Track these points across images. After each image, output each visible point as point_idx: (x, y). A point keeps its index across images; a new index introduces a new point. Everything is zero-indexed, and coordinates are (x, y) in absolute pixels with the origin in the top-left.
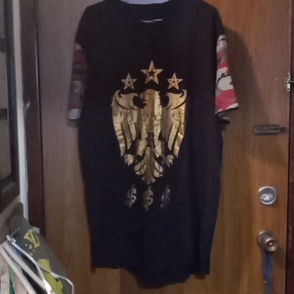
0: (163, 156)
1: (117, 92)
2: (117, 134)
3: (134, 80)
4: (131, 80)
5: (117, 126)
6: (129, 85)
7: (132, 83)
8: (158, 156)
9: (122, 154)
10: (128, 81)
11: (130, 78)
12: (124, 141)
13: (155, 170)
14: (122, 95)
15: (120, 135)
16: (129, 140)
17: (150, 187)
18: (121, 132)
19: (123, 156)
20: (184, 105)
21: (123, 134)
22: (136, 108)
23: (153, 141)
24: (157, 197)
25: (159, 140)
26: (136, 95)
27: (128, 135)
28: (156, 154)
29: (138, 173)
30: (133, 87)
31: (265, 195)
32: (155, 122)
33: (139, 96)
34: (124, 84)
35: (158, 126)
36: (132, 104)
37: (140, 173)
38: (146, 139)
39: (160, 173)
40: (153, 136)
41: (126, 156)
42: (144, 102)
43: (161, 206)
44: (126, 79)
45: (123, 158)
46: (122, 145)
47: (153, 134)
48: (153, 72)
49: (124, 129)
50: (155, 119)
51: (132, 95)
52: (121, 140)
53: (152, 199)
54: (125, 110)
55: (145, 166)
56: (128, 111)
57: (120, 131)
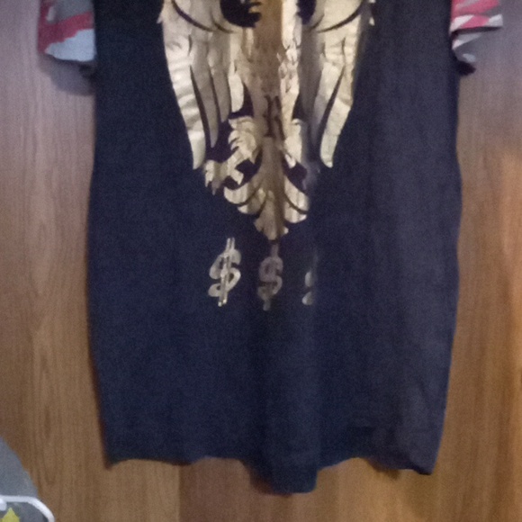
0: (306, 166)
2: (181, 102)
5: (180, 80)
8: (292, 164)
9: (196, 163)
12: (199, 124)
13: (287, 205)
15: (188, 105)
16: (213, 121)
17: (275, 249)
18: (192, 97)
20: (357, 20)
21: (199, 101)
23: (279, 121)
24: (292, 275)
25: (294, 116)
27: (210, 107)
28: (288, 159)
29: (244, 209)
32: (283, 65)
35: (291, 77)
37: (249, 208)
38: (264, 116)
39: (301, 212)
40: (279, 106)
41: (207, 167)
42: (254, 9)
43: (305, 301)
45: (200, 173)
46: (196, 137)
47: (278, 101)
49: (200, 87)
50: (284, 57)
52: (193, 120)
53: (280, 280)
54: (200, 32)
55: (261, 191)
56: (211, 34)
57: (187, 93)
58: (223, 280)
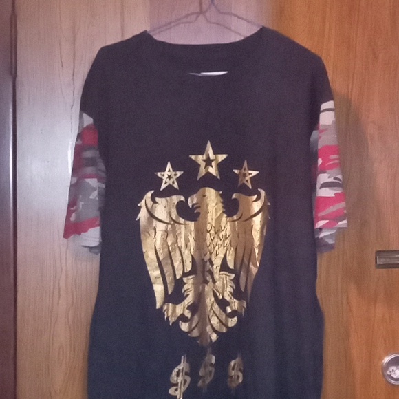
1: (149, 194)
2: (149, 267)
3: (179, 174)
4: (174, 173)
6: (170, 182)
7: (174, 178)
9: (158, 306)
10: (169, 176)
11: (171, 169)
12: (161, 280)
14: (157, 199)
15: (154, 269)
16: (169, 279)
18: (156, 264)
19: (162, 307)
22: (182, 220)
26: (182, 198)
27: (167, 269)
30: (176, 186)
31: (394, 368)
33: (187, 201)
34: (161, 180)
35: (219, 248)
36: (174, 215)
41: (165, 307)
44: (164, 171)
46: (158, 289)
48: (210, 160)
51: (175, 199)
52: (156, 278)
54: (163, 225)
56: (169, 226)
58: (179, 384)
